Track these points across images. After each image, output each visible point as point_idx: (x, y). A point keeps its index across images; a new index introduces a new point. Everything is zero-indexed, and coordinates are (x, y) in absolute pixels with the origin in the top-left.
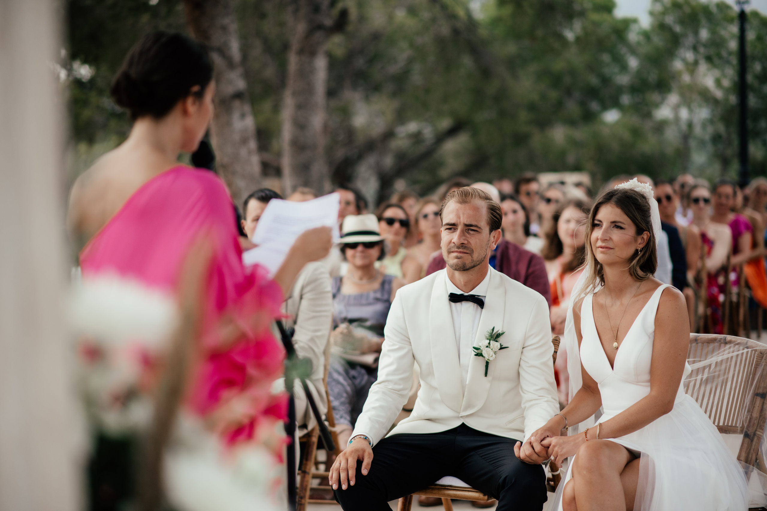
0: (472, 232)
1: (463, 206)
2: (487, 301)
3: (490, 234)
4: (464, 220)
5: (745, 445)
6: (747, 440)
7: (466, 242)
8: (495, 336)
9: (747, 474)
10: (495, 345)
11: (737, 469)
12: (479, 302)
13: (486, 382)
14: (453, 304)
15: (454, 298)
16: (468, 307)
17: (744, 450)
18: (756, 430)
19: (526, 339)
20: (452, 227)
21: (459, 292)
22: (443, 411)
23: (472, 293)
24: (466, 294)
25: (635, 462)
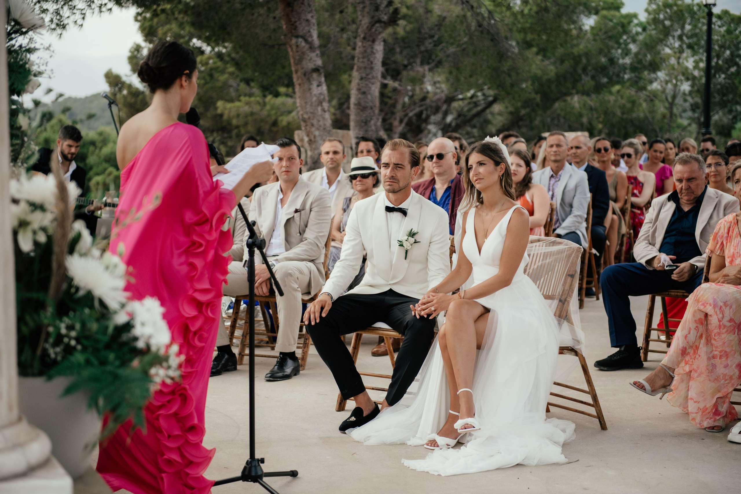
0: (399, 169)
1: (393, 152)
2: (409, 212)
3: (411, 169)
4: (394, 160)
5: (559, 307)
6: (561, 303)
7: (394, 175)
8: (412, 234)
9: (560, 324)
10: (412, 240)
11: (553, 321)
12: (404, 212)
13: (405, 263)
14: (388, 213)
15: (389, 209)
16: (397, 215)
17: (558, 310)
18: (567, 298)
19: (432, 237)
20: (387, 165)
21: (391, 206)
22: (379, 281)
23: (399, 207)
24: (396, 207)
25: (487, 314)
